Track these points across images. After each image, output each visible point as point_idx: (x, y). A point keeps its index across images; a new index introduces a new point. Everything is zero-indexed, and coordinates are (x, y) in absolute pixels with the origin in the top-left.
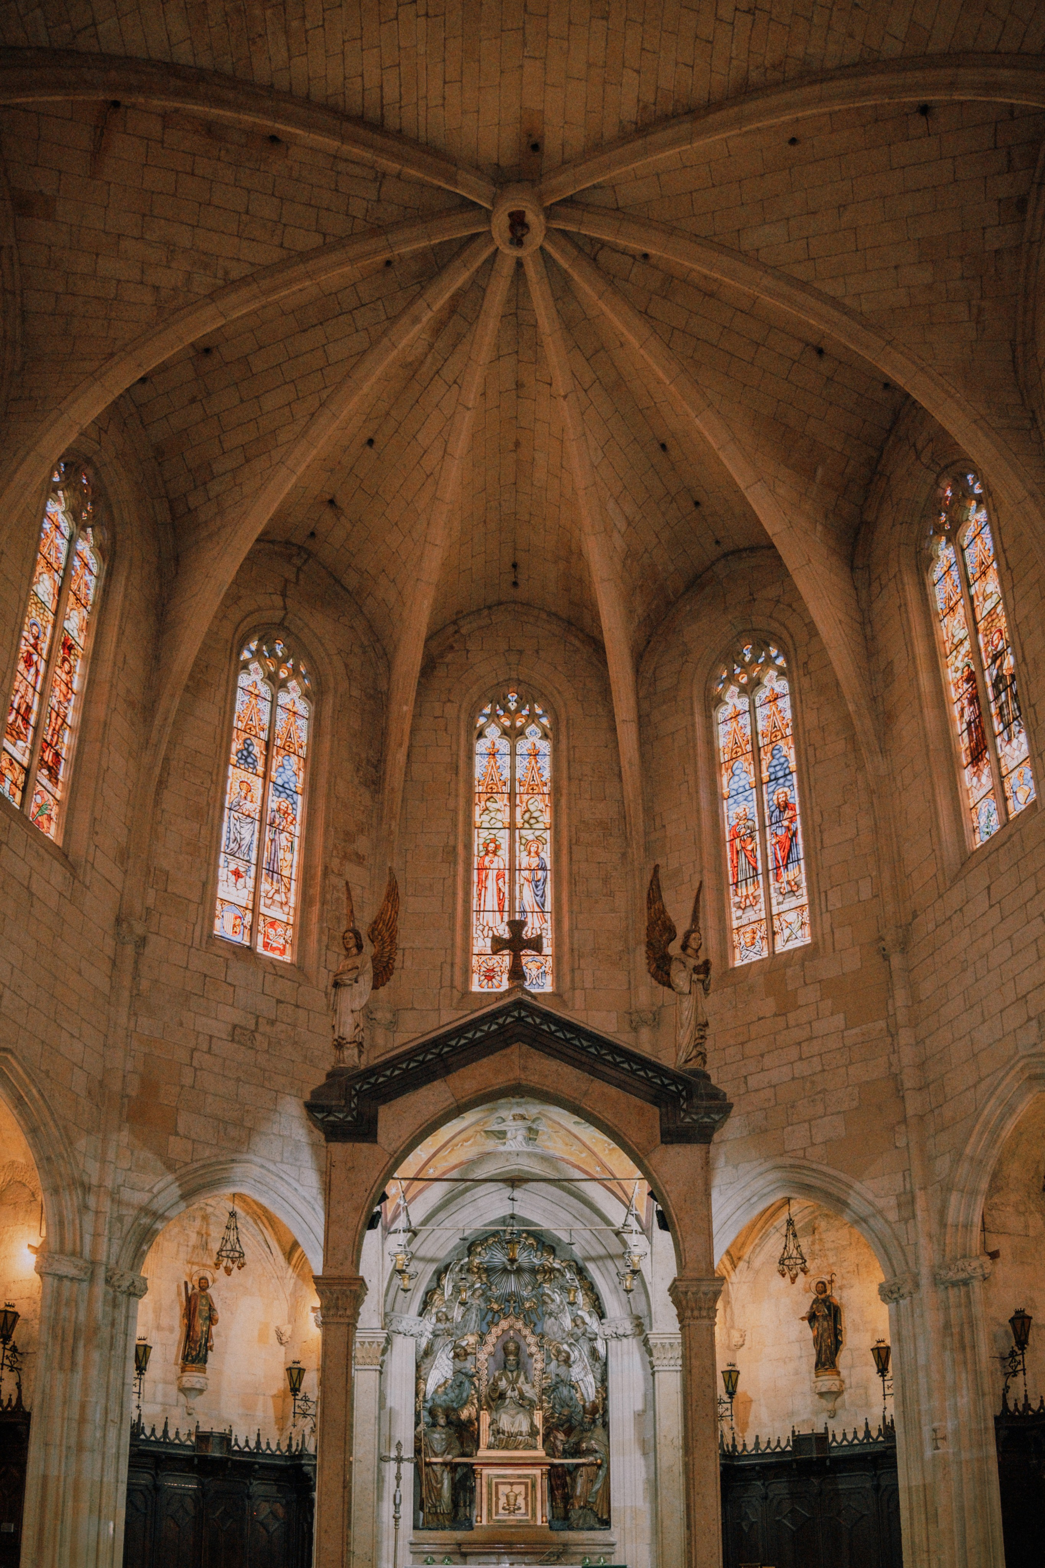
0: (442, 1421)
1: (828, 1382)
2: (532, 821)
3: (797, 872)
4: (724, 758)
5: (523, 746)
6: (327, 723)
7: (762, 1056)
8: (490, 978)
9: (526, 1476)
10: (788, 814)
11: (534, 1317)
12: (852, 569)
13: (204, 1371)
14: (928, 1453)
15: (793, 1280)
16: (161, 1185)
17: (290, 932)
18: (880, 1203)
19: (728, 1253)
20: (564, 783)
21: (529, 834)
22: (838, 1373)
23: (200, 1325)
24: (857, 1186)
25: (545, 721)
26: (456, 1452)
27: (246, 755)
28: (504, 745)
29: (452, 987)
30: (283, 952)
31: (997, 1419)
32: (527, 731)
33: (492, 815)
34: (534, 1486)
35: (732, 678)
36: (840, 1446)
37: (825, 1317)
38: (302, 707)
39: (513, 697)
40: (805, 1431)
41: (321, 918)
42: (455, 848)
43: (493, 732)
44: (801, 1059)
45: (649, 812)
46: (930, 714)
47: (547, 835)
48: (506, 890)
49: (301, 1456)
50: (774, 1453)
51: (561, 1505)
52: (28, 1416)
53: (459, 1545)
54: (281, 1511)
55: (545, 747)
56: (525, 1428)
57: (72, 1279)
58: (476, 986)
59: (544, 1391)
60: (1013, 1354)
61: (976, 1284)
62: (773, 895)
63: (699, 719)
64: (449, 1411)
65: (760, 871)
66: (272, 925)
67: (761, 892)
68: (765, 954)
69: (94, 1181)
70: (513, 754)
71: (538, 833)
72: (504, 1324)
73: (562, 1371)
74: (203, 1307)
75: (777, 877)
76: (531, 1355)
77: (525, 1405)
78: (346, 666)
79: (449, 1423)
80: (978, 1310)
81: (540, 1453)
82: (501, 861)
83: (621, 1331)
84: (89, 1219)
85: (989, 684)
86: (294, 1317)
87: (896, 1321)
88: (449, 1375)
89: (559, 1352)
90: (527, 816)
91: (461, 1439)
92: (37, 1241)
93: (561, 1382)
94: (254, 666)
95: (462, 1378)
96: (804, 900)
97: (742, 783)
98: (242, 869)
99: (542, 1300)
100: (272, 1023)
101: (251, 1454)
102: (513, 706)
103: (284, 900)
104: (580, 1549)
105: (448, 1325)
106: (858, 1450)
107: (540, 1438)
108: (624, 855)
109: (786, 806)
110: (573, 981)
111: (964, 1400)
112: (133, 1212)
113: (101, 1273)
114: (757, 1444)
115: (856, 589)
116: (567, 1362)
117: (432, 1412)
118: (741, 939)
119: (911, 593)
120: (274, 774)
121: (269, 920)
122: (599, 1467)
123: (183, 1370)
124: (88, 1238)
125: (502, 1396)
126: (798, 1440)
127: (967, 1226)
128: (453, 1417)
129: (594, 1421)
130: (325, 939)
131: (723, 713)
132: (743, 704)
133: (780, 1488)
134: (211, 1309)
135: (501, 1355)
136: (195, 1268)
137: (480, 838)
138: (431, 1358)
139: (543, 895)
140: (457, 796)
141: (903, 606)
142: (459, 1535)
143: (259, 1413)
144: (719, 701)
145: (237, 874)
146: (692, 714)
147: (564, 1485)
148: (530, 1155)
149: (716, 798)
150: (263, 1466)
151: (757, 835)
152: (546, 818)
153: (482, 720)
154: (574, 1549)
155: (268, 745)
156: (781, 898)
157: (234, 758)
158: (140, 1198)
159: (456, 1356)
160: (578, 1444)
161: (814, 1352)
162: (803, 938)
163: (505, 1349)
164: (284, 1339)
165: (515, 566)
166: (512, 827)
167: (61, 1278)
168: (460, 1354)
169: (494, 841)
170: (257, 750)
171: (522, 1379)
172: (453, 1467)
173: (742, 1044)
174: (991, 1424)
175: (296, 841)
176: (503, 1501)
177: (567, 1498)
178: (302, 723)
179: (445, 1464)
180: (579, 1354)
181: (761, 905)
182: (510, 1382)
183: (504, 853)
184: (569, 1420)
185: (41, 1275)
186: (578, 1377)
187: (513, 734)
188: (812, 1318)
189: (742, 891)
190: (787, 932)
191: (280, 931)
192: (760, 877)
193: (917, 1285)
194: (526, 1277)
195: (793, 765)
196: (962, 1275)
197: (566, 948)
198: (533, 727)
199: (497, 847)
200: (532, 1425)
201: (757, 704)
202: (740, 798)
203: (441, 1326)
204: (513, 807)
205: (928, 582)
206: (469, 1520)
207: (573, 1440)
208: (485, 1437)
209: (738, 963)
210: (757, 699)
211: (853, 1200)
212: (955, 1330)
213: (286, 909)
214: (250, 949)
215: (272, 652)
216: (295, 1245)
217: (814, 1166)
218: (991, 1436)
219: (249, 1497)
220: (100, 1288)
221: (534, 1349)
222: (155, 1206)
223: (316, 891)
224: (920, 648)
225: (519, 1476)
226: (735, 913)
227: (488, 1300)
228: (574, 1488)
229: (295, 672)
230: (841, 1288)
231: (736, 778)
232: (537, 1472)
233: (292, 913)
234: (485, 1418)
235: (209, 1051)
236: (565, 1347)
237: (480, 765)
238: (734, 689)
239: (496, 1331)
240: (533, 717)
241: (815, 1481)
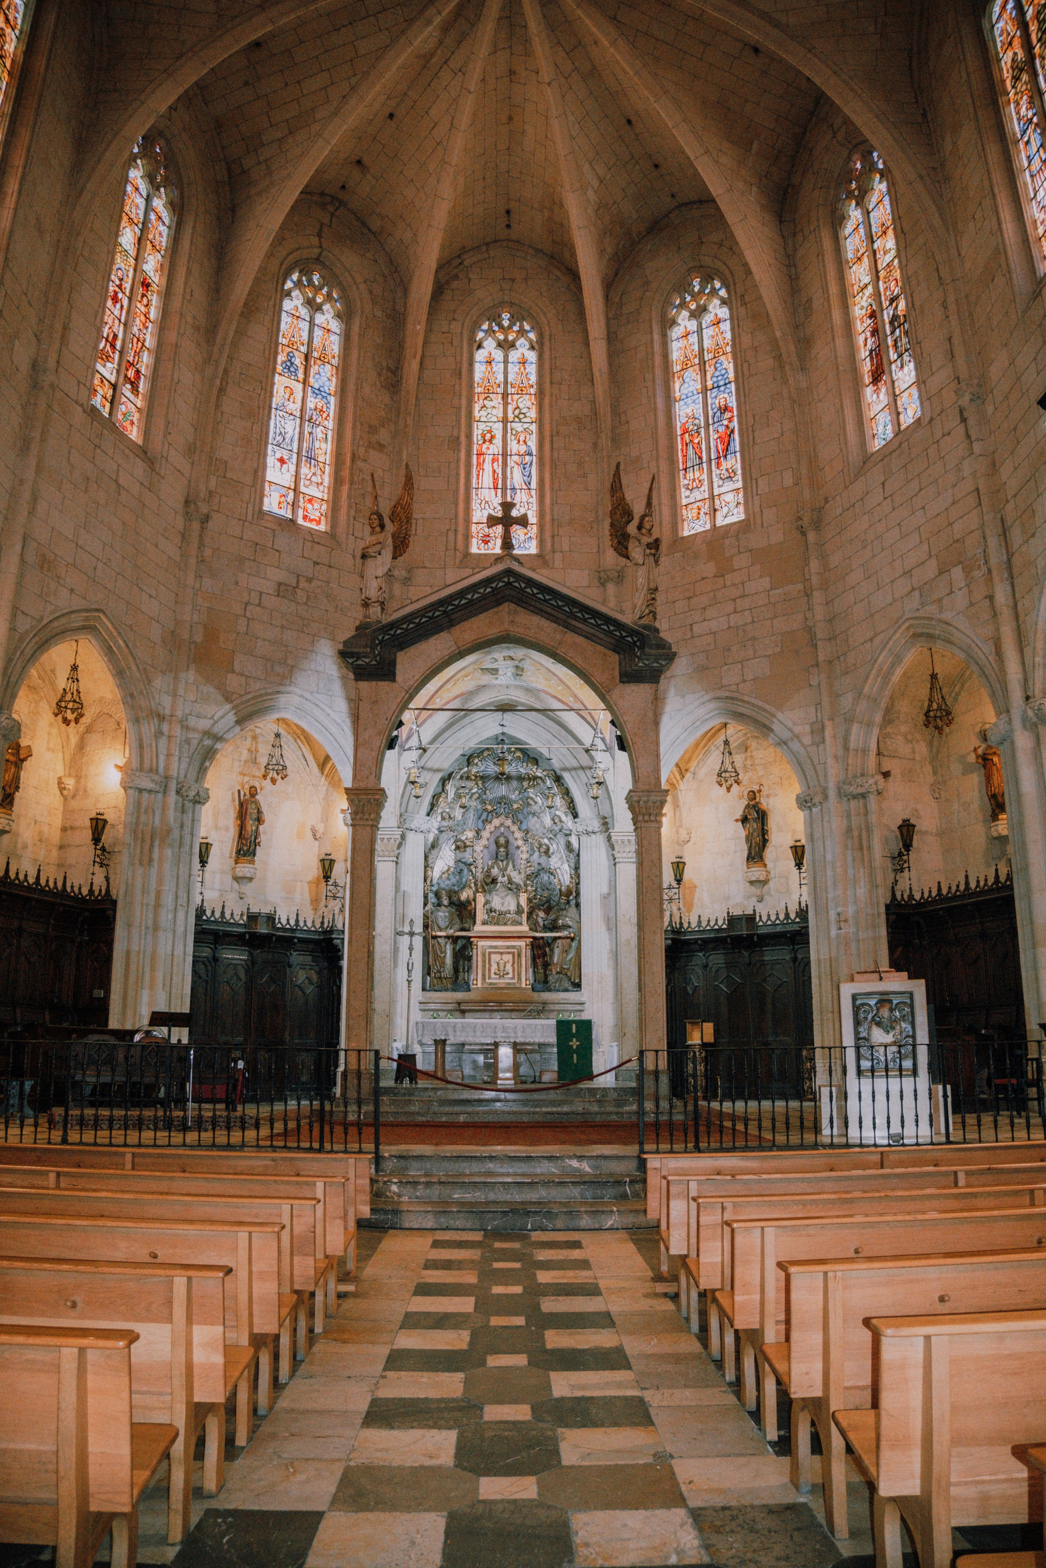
0: (446, 902)
2: (521, 416)
3: (734, 462)
4: (677, 368)
5: (514, 355)
6: (355, 338)
7: (704, 609)
8: (486, 542)
9: (513, 947)
10: (727, 415)
11: (521, 817)
12: (781, 222)
13: (253, 863)
14: (834, 932)
15: (728, 789)
16: (220, 713)
17: (324, 507)
18: (797, 730)
19: (677, 765)
20: (547, 385)
21: (518, 427)
22: (765, 866)
23: (250, 825)
24: (780, 715)
25: (532, 336)
26: (457, 926)
27: (289, 365)
28: (498, 355)
29: (455, 549)
30: (318, 523)
31: (887, 907)
32: (518, 344)
33: (489, 411)
34: (519, 955)
35: (683, 305)
36: (765, 925)
37: (755, 820)
38: (335, 326)
39: (506, 316)
40: (737, 912)
41: (349, 497)
42: (458, 438)
43: (490, 344)
44: (735, 612)
45: (616, 412)
46: (840, 342)
47: (534, 427)
48: (499, 471)
49: (331, 932)
50: (712, 930)
51: (542, 971)
52: (115, 902)
53: (459, 1004)
54: (315, 978)
55: (532, 356)
56: (513, 907)
57: (150, 791)
58: (475, 548)
59: (528, 877)
60: (900, 854)
61: (872, 799)
62: (715, 479)
63: (656, 337)
64: (451, 894)
65: (704, 460)
66: (310, 501)
67: (705, 476)
68: (708, 527)
69: (168, 712)
70: (506, 362)
71: (526, 426)
72: (496, 822)
73: (543, 860)
74: (252, 810)
75: (718, 465)
76: (518, 847)
77: (513, 888)
78: (371, 292)
79: (451, 903)
80: (873, 818)
81: (525, 928)
82: (496, 447)
83: (590, 829)
84: (163, 742)
85: (887, 321)
86: (326, 817)
87: (810, 823)
88: (452, 863)
89: (541, 845)
90: (517, 412)
91: (461, 917)
92: (121, 762)
93: (542, 870)
94: (296, 293)
95: (462, 866)
96: (740, 484)
97: (691, 389)
98: (285, 457)
99: (527, 802)
100: (310, 580)
101: (292, 930)
102: (506, 323)
103: (320, 481)
104: (557, 1007)
105: (451, 823)
106: (779, 929)
107: (525, 916)
108: (595, 445)
109: (725, 409)
110: (553, 545)
111: (862, 891)
112: (198, 736)
113: (173, 786)
114: (699, 922)
115: (783, 237)
116: (547, 852)
117: (437, 895)
118: (688, 514)
119: (827, 244)
120: (311, 380)
121: (307, 497)
122: (573, 939)
123: (237, 862)
124: (162, 758)
125: (494, 881)
126: (732, 920)
127: (866, 750)
128: (455, 899)
129: (568, 902)
130: (353, 513)
131: (676, 332)
132: (692, 325)
133: (717, 959)
134: (259, 812)
135: (493, 847)
136: (246, 779)
137: (478, 430)
138: (436, 850)
139: (530, 476)
140: (460, 396)
141: (820, 254)
142: (460, 995)
143: (298, 897)
144: (673, 323)
145: (282, 461)
146: (651, 333)
147: (545, 955)
148: (517, 687)
149: (669, 399)
150: (301, 940)
151: (702, 431)
152: (533, 414)
153: (481, 335)
154: (552, 1007)
155: (307, 357)
156: (721, 482)
157: (279, 368)
158: (204, 724)
159: (458, 848)
160: (555, 920)
161: (745, 847)
162: (738, 515)
163: (497, 843)
164: (318, 836)
165: (508, 212)
166: (505, 421)
167: (141, 791)
168: (460, 847)
169: (490, 432)
170: (298, 361)
171: (510, 866)
172: (455, 939)
173: (689, 598)
174: (883, 910)
175: (330, 434)
176: (494, 967)
177: (546, 965)
178: (335, 339)
179: (448, 937)
180: (557, 847)
181: (705, 487)
182: (500, 870)
183: (498, 441)
184: (548, 901)
185: (125, 789)
186: (557, 866)
187: (506, 346)
188: (744, 820)
189: (690, 475)
190: (725, 510)
191: (316, 506)
192: (705, 465)
193: (826, 797)
194: (515, 783)
195: (731, 375)
196: (861, 790)
197: (548, 518)
198: (522, 341)
199: (493, 437)
200: (519, 905)
201: (704, 326)
202: (689, 401)
203: (445, 823)
204: (506, 405)
205: (841, 236)
206: (467, 983)
207: (552, 917)
208: (481, 915)
209: (686, 533)
210: (704, 322)
211: (776, 727)
212: (856, 833)
213: (321, 488)
214: (292, 521)
215: (310, 281)
216: (327, 758)
217: (746, 698)
218: (883, 918)
219: (290, 966)
220: (172, 797)
221: (520, 843)
222: (215, 730)
223: (346, 473)
225: (508, 947)
226: (684, 493)
227: (484, 802)
228: (552, 957)
229: (329, 297)
230: (768, 796)
231: (686, 385)
232: (522, 943)
233: (326, 490)
234: (481, 899)
235: (259, 605)
236: (546, 841)
237: (479, 371)
238: (685, 313)
239: (490, 828)
240: (522, 332)
241: (746, 954)
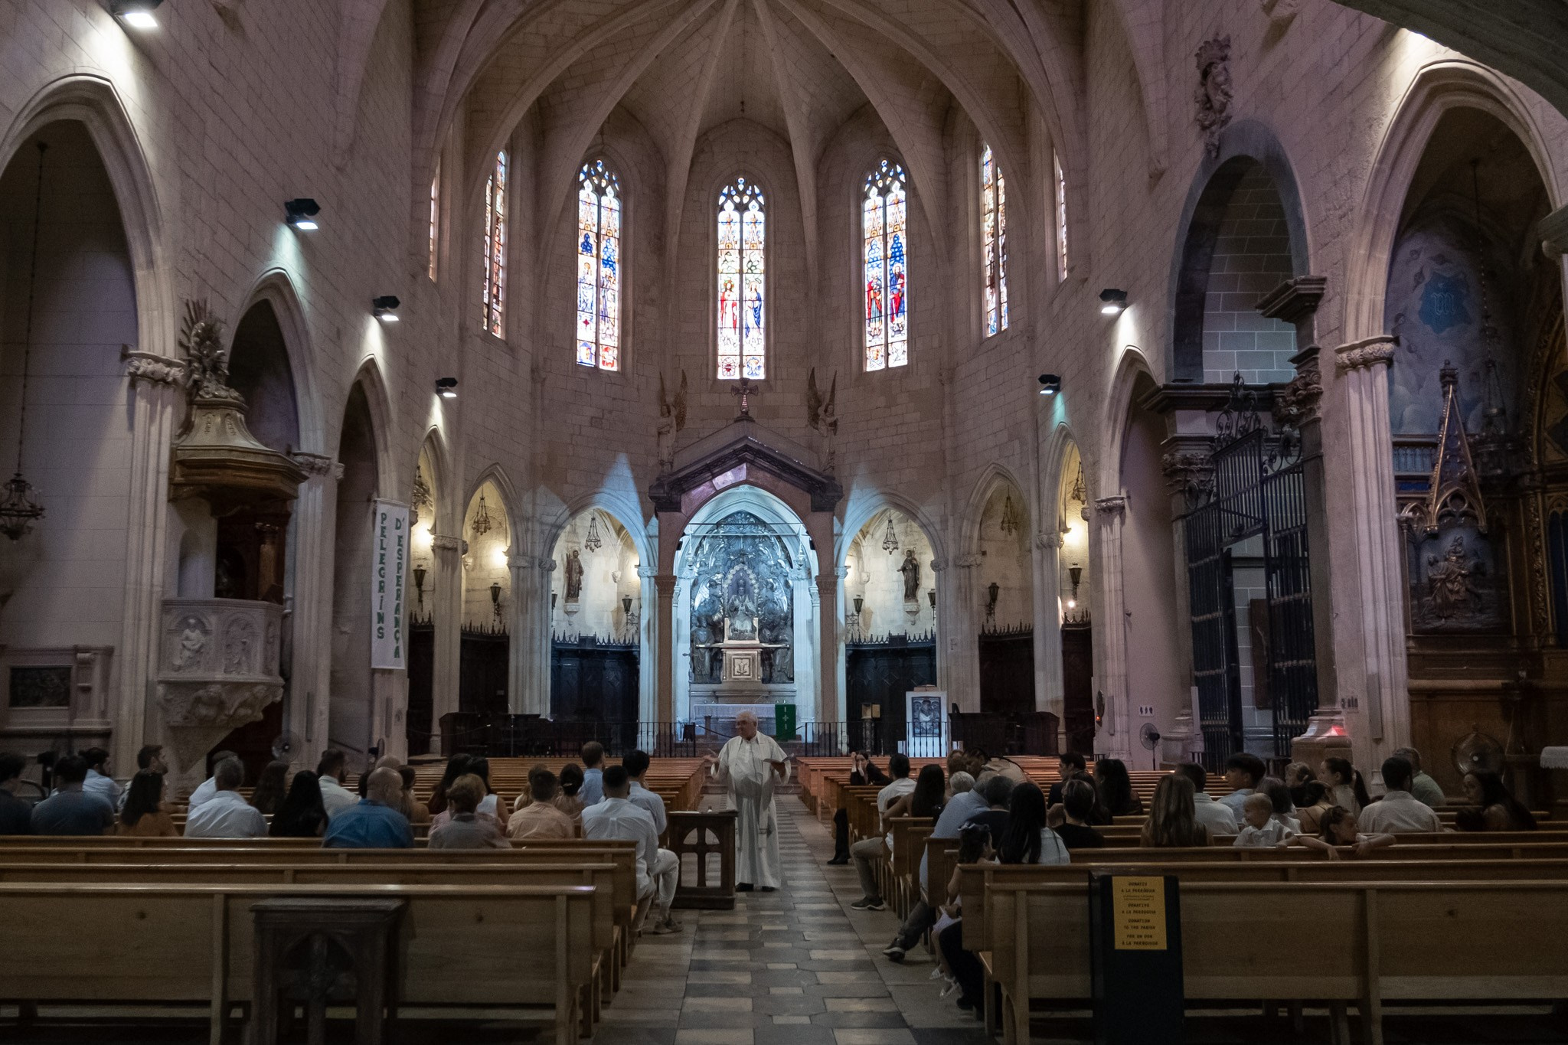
0: (705, 625)
1: (912, 606)
2: (753, 268)
3: (902, 320)
4: (867, 235)
5: (747, 216)
6: (631, 214)
7: (877, 429)
8: (729, 370)
9: (749, 655)
10: (900, 281)
11: (754, 564)
12: (943, 135)
13: (577, 601)
14: (949, 651)
15: (891, 553)
16: (560, 511)
17: (616, 352)
18: (932, 519)
19: (861, 530)
20: (772, 245)
21: (750, 277)
22: (917, 601)
23: (575, 577)
24: (922, 508)
25: (761, 199)
26: (712, 641)
27: (587, 247)
28: (736, 216)
29: (707, 379)
30: (613, 366)
31: (980, 636)
32: (750, 206)
33: (729, 264)
34: (753, 660)
35: (874, 183)
36: (912, 643)
37: (911, 570)
39: (741, 180)
40: (894, 633)
41: (633, 345)
42: (708, 290)
43: (729, 206)
44: (897, 434)
45: (822, 266)
46: (972, 251)
47: (762, 278)
48: (737, 313)
49: (631, 646)
50: (880, 645)
51: (768, 669)
52: (509, 638)
53: (714, 692)
54: (620, 676)
55: (761, 217)
56: (749, 628)
57: (524, 567)
58: (722, 375)
59: (759, 605)
60: (989, 604)
61: (974, 568)
62: (890, 331)
63: (853, 210)
64: (708, 617)
65: (883, 314)
66: (606, 350)
67: (883, 327)
68: (883, 366)
69: (530, 515)
70: (741, 222)
71: (756, 276)
72: (737, 568)
73: (769, 594)
74: (575, 566)
75: (892, 320)
76: (752, 585)
77: (749, 615)
78: (640, 172)
79: (708, 624)
80: (974, 581)
81: (757, 642)
82: (734, 295)
83: (800, 577)
84: (529, 535)
86: (622, 566)
87: (938, 580)
88: (707, 596)
89: (767, 583)
90: (750, 264)
91: (715, 634)
92: (506, 549)
93: (768, 600)
94: (587, 183)
95: (714, 598)
96: (905, 337)
97: (876, 255)
98: (588, 319)
99: (758, 552)
100: (610, 412)
101: (606, 646)
102: (741, 187)
103: (611, 333)
104: (778, 694)
105: (706, 569)
106: (921, 646)
107: (757, 633)
108: (806, 294)
109: (900, 276)
110: (776, 375)
111: (966, 626)
112: (548, 528)
113: (537, 562)
114: (872, 638)
115: (944, 149)
116: (772, 589)
117: (699, 620)
118: (870, 354)
119: (970, 170)
120: (602, 254)
121: (604, 347)
122: (788, 649)
123: (567, 601)
124: (529, 545)
125: (736, 609)
126: (891, 638)
127: (971, 538)
128: (710, 621)
129: (786, 624)
130: (636, 356)
131: (868, 205)
132: (879, 201)
134: (580, 567)
135: (735, 585)
136: (570, 545)
137: (722, 280)
138: (697, 587)
139: (759, 317)
140: (708, 256)
141: (965, 175)
142: (714, 687)
143: (605, 621)
144: (866, 197)
145: (586, 322)
146: (849, 207)
147: (770, 658)
148: (750, 494)
149: (861, 262)
150: (612, 652)
151: (883, 290)
152: (761, 266)
153: (722, 199)
154: (775, 694)
155: (598, 235)
156: (893, 333)
157: (580, 249)
158: (551, 519)
159: (711, 586)
160: (777, 636)
161: (904, 588)
162: (903, 361)
163: (738, 584)
164: (617, 580)
165: (742, 103)
166: (741, 272)
167: (519, 567)
168: (713, 585)
169: (730, 282)
170: (592, 240)
171: (747, 599)
172: (710, 649)
173: (868, 421)
174: (977, 638)
175: (617, 294)
176: (737, 668)
177: (771, 666)
178: (616, 215)
179: (706, 648)
180: (779, 585)
181: (883, 335)
182: (740, 602)
183: (736, 289)
184: (773, 622)
185: (509, 566)
186: (779, 597)
187: (741, 208)
188: (904, 569)
189: (873, 325)
190: (895, 355)
191: (610, 352)
192: (883, 318)
193: (947, 565)
194: (749, 541)
195: (904, 250)
196: (967, 563)
197: (772, 353)
198: (754, 202)
199: (732, 286)
200: (753, 626)
201: (888, 203)
202: (874, 264)
203: (702, 569)
204: (742, 258)
205: (980, 163)
206: (719, 678)
207: (775, 634)
208: (727, 633)
209: (869, 369)
210: (887, 200)
211: (920, 515)
212: (963, 590)
213: (613, 338)
214: (596, 367)
215: (596, 170)
217: (902, 495)
218: (977, 645)
219: (604, 670)
220: (536, 570)
221: (754, 582)
222: (558, 522)
223: (630, 326)
224: (971, 207)
225: (746, 655)
226: (868, 337)
227: (728, 554)
228: (775, 661)
229: (610, 182)
231: (873, 251)
232: (755, 652)
233: (616, 339)
234: (727, 622)
235: (580, 434)
236: (771, 580)
237: (722, 229)
238: (874, 190)
239: (733, 571)
240: (753, 196)
241: (901, 660)
